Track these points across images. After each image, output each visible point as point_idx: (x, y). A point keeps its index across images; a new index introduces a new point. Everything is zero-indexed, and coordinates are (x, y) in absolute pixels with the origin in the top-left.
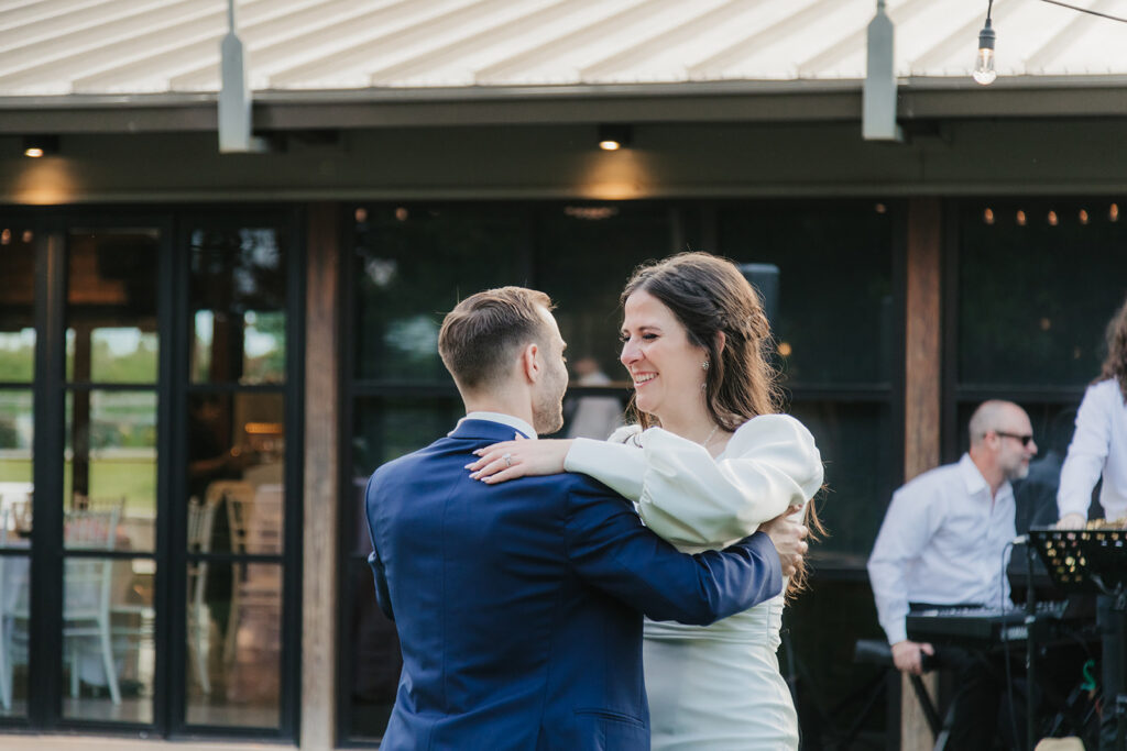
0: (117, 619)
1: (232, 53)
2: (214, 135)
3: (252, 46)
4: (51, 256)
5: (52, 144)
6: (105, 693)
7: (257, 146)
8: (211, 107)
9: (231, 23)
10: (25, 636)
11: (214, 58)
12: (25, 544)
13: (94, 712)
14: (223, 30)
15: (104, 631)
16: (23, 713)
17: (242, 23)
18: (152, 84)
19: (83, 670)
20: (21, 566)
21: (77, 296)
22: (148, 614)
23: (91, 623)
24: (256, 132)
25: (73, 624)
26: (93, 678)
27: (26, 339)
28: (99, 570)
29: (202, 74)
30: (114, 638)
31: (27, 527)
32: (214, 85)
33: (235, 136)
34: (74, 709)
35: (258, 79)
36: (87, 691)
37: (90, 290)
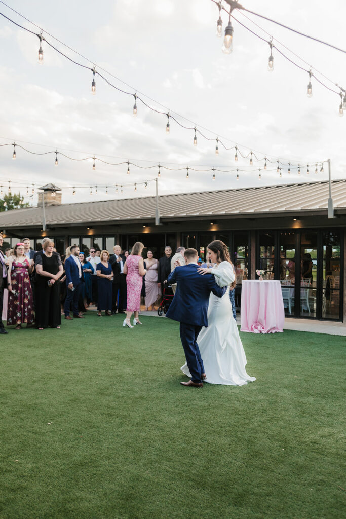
0: (309, 299)
1: (330, 202)
2: (327, 215)
3: (334, 200)
4: (298, 236)
5: (298, 218)
6: (308, 311)
7: (335, 217)
8: (327, 211)
9: (330, 196)
10: (294, 301)
11: (327, 202)
12: (294, 286)
13: (306, 315)
14: (329, 197)
15: (307, 301)
16: (294, 314)
17: (332, 196)
18: (316, 207)
19: (304, 307)
20: (293, 290)
21: (302, 243)
22: (315, 298)
23: (305, 299)
24: (335, 215)
25: (302, 300)
26: (305, 309)
27: (294, 250)
28: (307, 291)
29: (325, 205)
30: (309, 302)
31: (294, 283)
32: (327, 207)
33: (331, 216)
34: (302, 314)
35: (335, 206)
36: (304, 311)
37: (305, 242)
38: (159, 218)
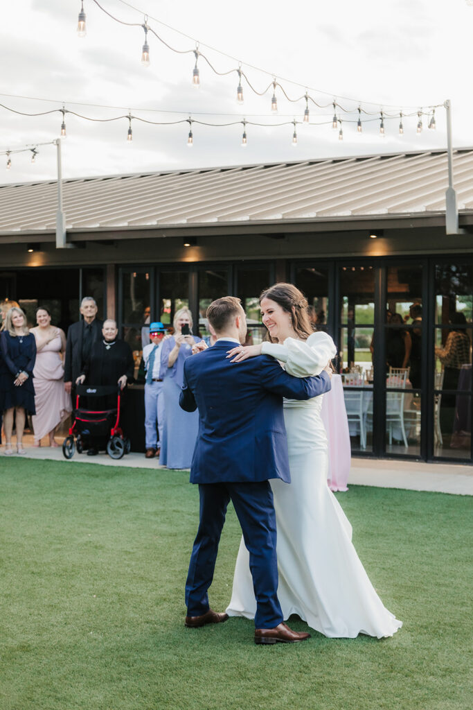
0: (406, 415)
1: (451, 196)
2: (444, 228)
3: (458, 192)
4: (380, 274)
5: (380, 233)
6: (402, 443)
7: (461, 232)
8: (443, 217)
9: (450, 184)
10: (371, 421)
11: (444, 198)
12: (371, 386)
13: (398, 451)
14: (447, 186)
15: (402, 419)
16: (371, 451)
17: (454, 183)
18: (419, 209)
19: (394, 434)
20: (369, 395)
21: (390, 290)
22: (419, 413)
23: (397, 416)
24: (460, 227)
25: (390, 417)
26: (397, 437)
27: (372, 305)
28: (399, 397)
29: (439, 204)
30: (405, 422)
31: (372, 379)
32: (444, 208)
33: (452, 228)
34: (390, 450)
35: (461, 205)
36: (395, 442)
37: (395, 288)
38: (64, 231)
